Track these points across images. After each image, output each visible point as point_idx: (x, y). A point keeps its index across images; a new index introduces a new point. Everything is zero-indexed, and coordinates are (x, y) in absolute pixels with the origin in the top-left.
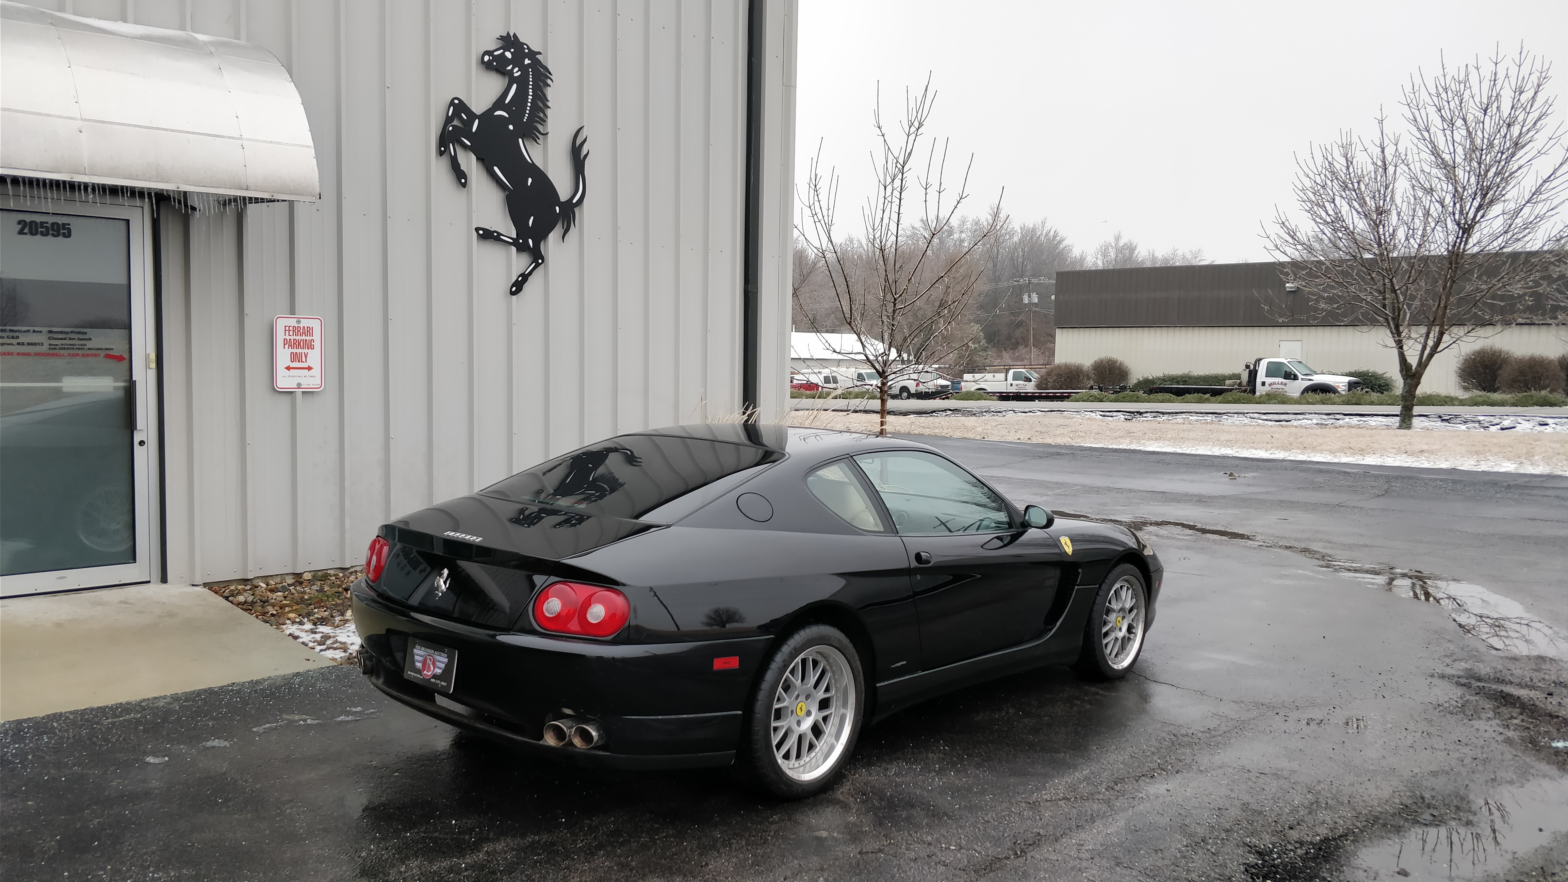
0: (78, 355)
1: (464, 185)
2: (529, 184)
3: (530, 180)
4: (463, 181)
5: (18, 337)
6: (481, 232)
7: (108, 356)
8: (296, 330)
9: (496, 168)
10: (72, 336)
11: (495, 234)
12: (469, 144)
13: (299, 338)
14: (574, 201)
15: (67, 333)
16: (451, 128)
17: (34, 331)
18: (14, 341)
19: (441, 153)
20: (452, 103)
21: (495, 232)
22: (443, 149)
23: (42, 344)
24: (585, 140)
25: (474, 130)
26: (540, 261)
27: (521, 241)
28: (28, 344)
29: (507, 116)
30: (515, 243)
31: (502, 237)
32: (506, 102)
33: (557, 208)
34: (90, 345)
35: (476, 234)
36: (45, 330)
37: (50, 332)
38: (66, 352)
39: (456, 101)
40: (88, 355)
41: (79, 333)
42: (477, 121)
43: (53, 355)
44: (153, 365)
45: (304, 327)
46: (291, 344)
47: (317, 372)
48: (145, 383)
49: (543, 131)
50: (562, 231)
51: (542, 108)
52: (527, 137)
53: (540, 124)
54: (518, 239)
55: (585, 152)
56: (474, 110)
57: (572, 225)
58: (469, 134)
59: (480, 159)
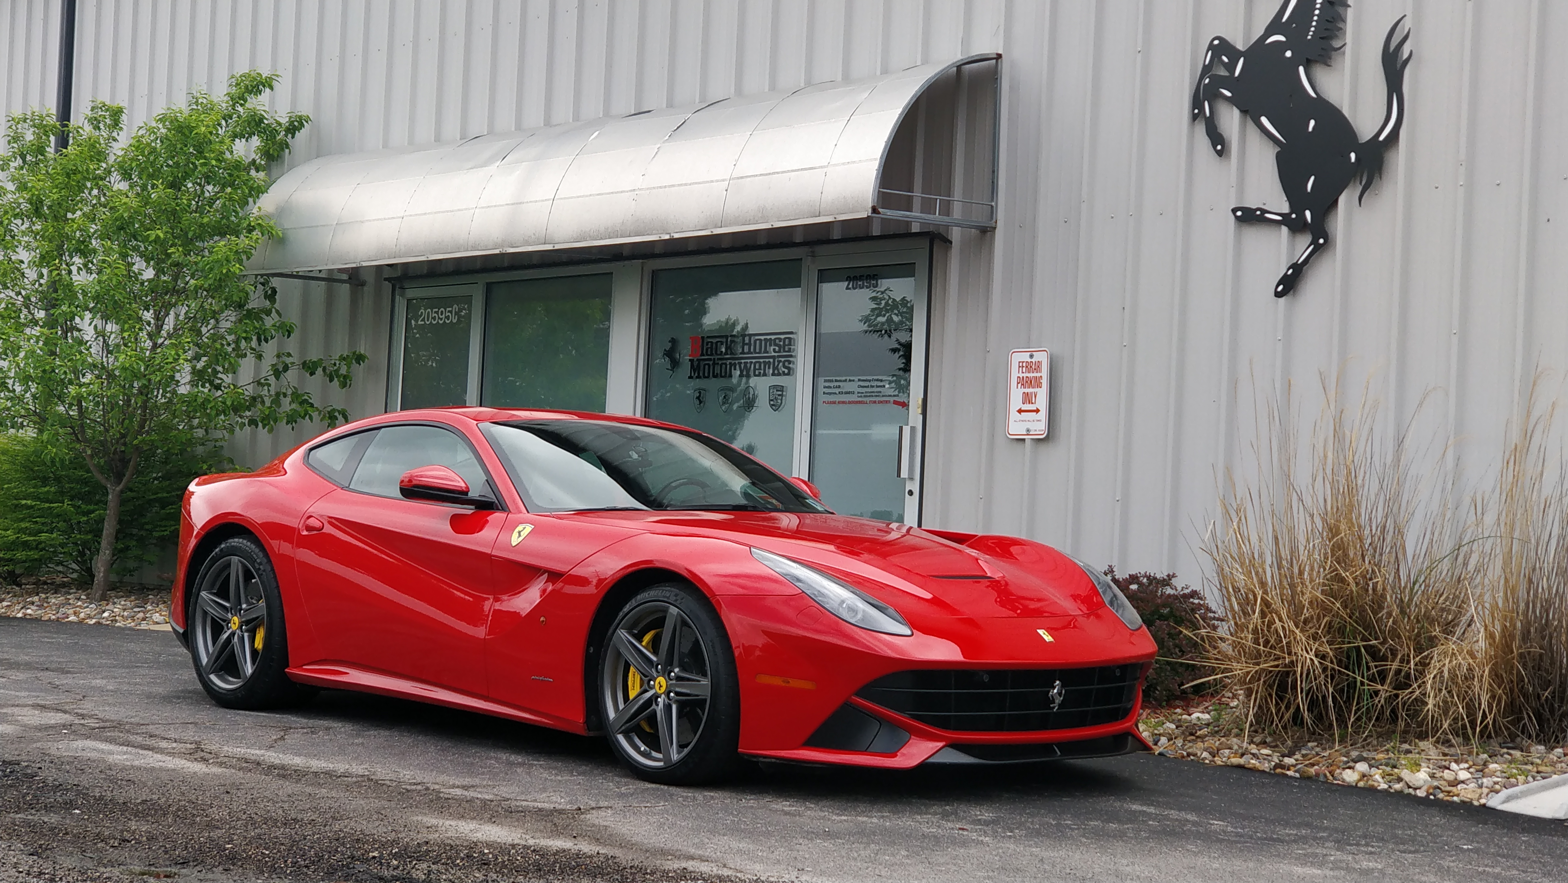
0: (875, 402)
1: (1220, 153)
2: (1310, 129)
3: (1312, 123)
4: (1219, 147)
5: (839, 387)
6: (1239, 213)
7: (896, 403)
8: (1029, 366)
9: (1264, 120)
10: (873, 384)
11: (1258, 213)
12: (1228, 94)
13: (1031, 375)
14: (1381, 138)
15: (870, 381)
16: (1207, 81)
17: (850, 381)
18: (837, 391)
19: (1195, 117)
20: (1211, 47)
21: (1258, 209)
22: (1196, 111)
23: (853, 393)
24: (1406, 37)
25: (1237, 73)
26: (1321, 241)
27: (1294, 216)
28: (847, 393)
29: (1282, 38)
30: (1286, 220)
31: (1268, 215)
32: (1284, 20)
33: (1353, 156)
34: (884, 391)
35: (1233, 217)
36: (856, 379)
37: (859, 380)
38: (868, 399)
39: (1216, 42)
40: (881, 402)
41: (877, 380)
42: (1241, 61)
43: (860, 402)
44: (920, 410)
45: (1036, 362)
46: (1023, 382)
47: (1043, 415)
48: (913, 429)
49: (1336, 44)
50: (1360, 189)
51: (1341, 10)
52: (1316, 62)
53: (1337, 36)
54: (1291, 214)
55: (1405, 56)
56: (1241, 46)
57: (1377, 175)
58: (1229, 82)
59: (1244, 112)
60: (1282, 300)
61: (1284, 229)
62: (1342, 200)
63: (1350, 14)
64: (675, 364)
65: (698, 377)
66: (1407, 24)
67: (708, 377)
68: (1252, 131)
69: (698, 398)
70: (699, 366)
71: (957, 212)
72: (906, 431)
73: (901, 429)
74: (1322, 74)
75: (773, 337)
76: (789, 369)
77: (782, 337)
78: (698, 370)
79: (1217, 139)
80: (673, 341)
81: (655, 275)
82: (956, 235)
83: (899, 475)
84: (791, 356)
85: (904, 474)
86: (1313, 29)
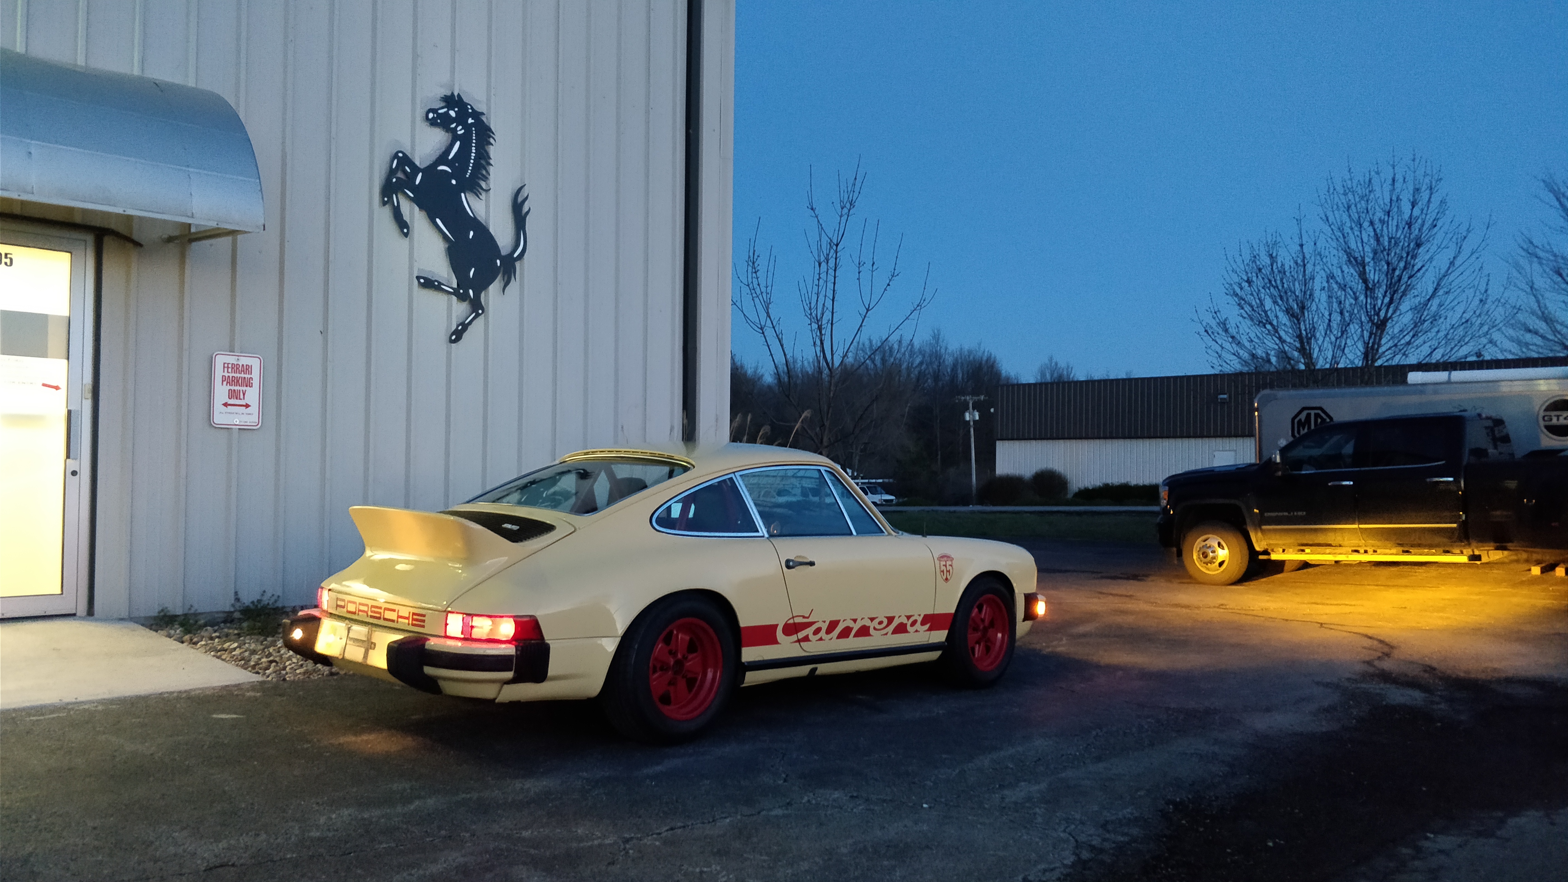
0: (14, 382)
1: (407, 235)
2: (471, 237)
3: (472, 233)
4: (405, 231)
6: (422, 281)
8: (235, 368)
9: (438, 221)
10: (9, 363)
11: (436, 283)
12: (412, 195)
13: (238, 375)
14: (515, 255)
16: (394, 180)
19: (384, 203)
20: (396, 156)
21: (437, 281)
22: (386, 199)
24: (527, 198)
25: (417, 182)
26: (480, 312)
27: (461, 291)
29: (450, 171)
31: (443, 286)
32: (450, 157)
33: (498, 262)
35: (417, 282)
39: (400, 155)
41: (17, 361)
42: (420, 175)
44: (90, 395)
45: (243, 365)
46: (230, 381)
47: (255, 409)
49: (485, 186)
50: (503, 283)
51: (487, 165)
52: (472, 193)
53: (482, 180)
54: (459, 289)
55: (526, 209)
56: (417, 163)
57: (513, 276)
58: (411, 186)
59: (422, 210)
60: (453, 345)
61: (454, 298)
62: (491, 287)
63: (491, 169)
66: (527, 190)
79: (402, 225)
86: (470, 171)
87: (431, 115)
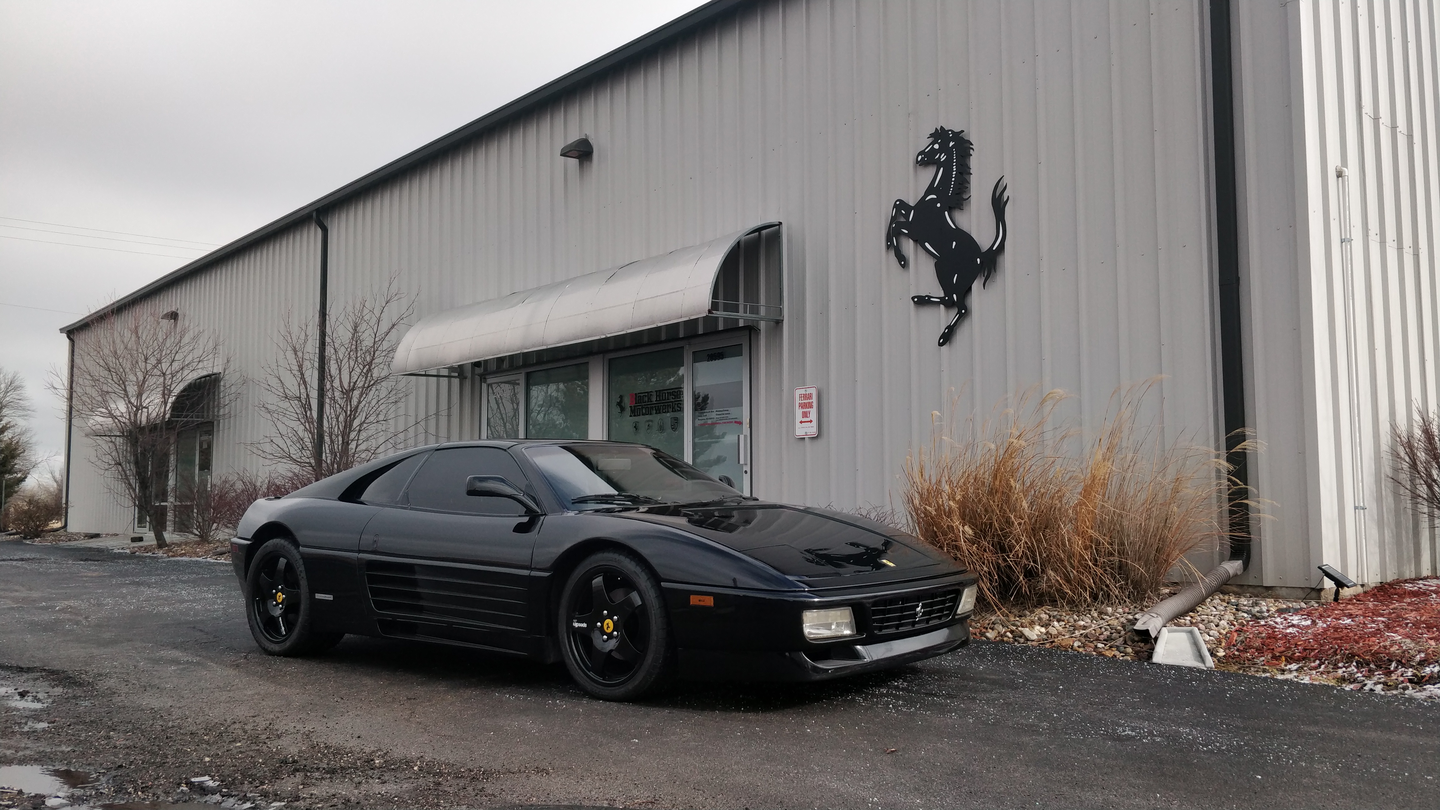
0: (725, 423)
1: (903, 266)
2: (953, 247)
3: (954, 243)
4: (903, 263)
5: (706, 416)
6: (916, 300)
7: (736, 422)
8: (804, 397)
9: (927, 244)
10: (724, 413)
11: (927, 298)
12: (906, 232)
13: (806, 401)
14: (994, 249)
15: (722, 411)
16: (894, 225)
17: (712, 412)
18: (705, 418)
19: (888, 247)
20: (895, 206)
21: (926, 296)
22: (889, 243)
23: (714, 419)
24: (1004, 189)
25: (910, 220)
26: (963, 311)
28: (710, 419)
29: (936, 197)
30: (942, 301)
31: (932, 299)
32: (936, 186)
33: (978, 260)
34: (730, 416)
35: (912, 302)
36: (715, 410)
38: (721, 422)
39: (898, 203)
40: (728, 422)
41: (726, 411)
42: (912, 212)
43: (717, 424)
44: (748, 426)
45: (808, 394)
46: (802, 406)
47: (815, 423)
48: (745, 436)
49: (965, 197)
50: (983, 279)
51: (966, 177)
52: (955, 208)
53: (965, 192)
54: (945, 297)
55: (1005, 199)
56: (912, 203)
57: (993, 270)
58: (907, 225)
59: (916, 241)
64: (622, 409)
65: (635, 416)
66: (1005, 181)
67: (639, 415)
68: (921, 251)
69: (635, 427)
70: (635, 409)
71: (763, 311)
72: (742, 437)
73: (739, 436)
74: (959, 216)
75: (671, 391)
76: (680, 408)
77: (676, 390)
78: (634, 412)
79: (901, 258)
80: (621, 397)
81: (610, 360)
82: (762, 325)
83: (739, 462)
84: (681, 401)
85: (742, 462)
86: (951, 189)
87: (920, 158)
